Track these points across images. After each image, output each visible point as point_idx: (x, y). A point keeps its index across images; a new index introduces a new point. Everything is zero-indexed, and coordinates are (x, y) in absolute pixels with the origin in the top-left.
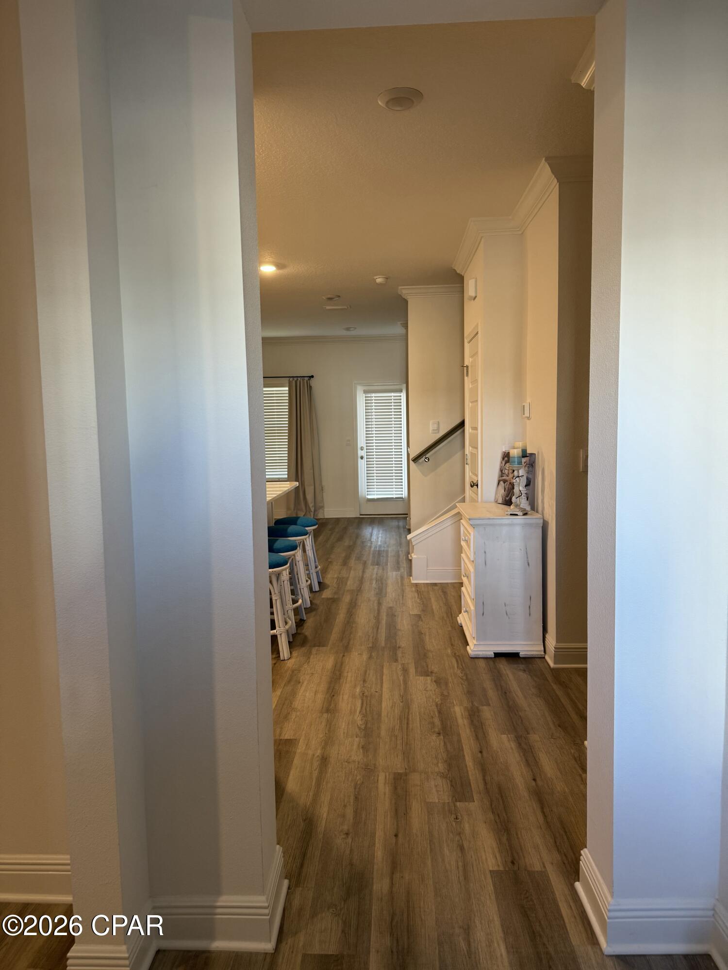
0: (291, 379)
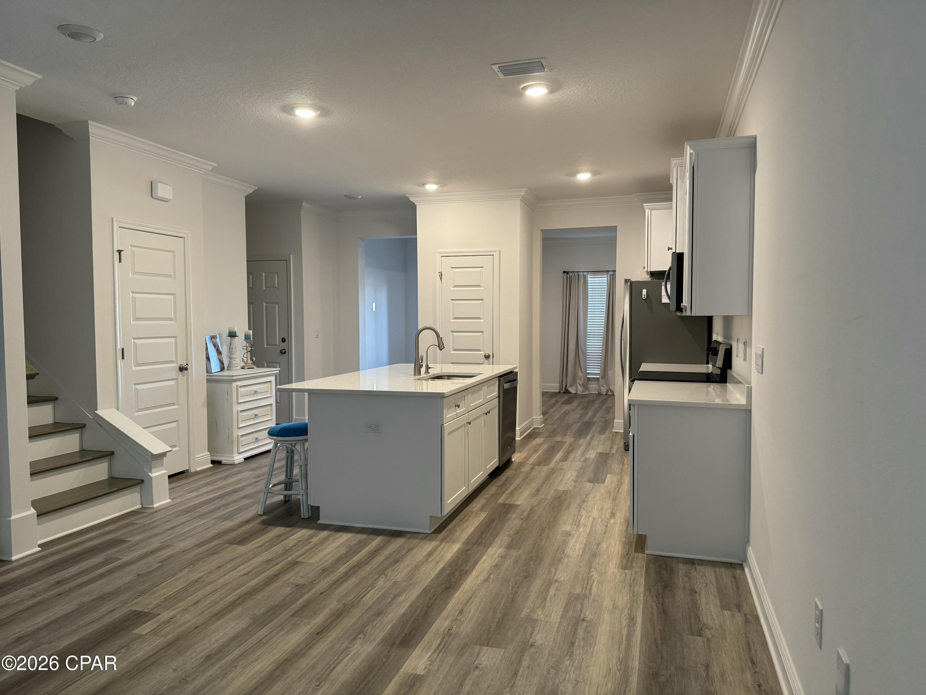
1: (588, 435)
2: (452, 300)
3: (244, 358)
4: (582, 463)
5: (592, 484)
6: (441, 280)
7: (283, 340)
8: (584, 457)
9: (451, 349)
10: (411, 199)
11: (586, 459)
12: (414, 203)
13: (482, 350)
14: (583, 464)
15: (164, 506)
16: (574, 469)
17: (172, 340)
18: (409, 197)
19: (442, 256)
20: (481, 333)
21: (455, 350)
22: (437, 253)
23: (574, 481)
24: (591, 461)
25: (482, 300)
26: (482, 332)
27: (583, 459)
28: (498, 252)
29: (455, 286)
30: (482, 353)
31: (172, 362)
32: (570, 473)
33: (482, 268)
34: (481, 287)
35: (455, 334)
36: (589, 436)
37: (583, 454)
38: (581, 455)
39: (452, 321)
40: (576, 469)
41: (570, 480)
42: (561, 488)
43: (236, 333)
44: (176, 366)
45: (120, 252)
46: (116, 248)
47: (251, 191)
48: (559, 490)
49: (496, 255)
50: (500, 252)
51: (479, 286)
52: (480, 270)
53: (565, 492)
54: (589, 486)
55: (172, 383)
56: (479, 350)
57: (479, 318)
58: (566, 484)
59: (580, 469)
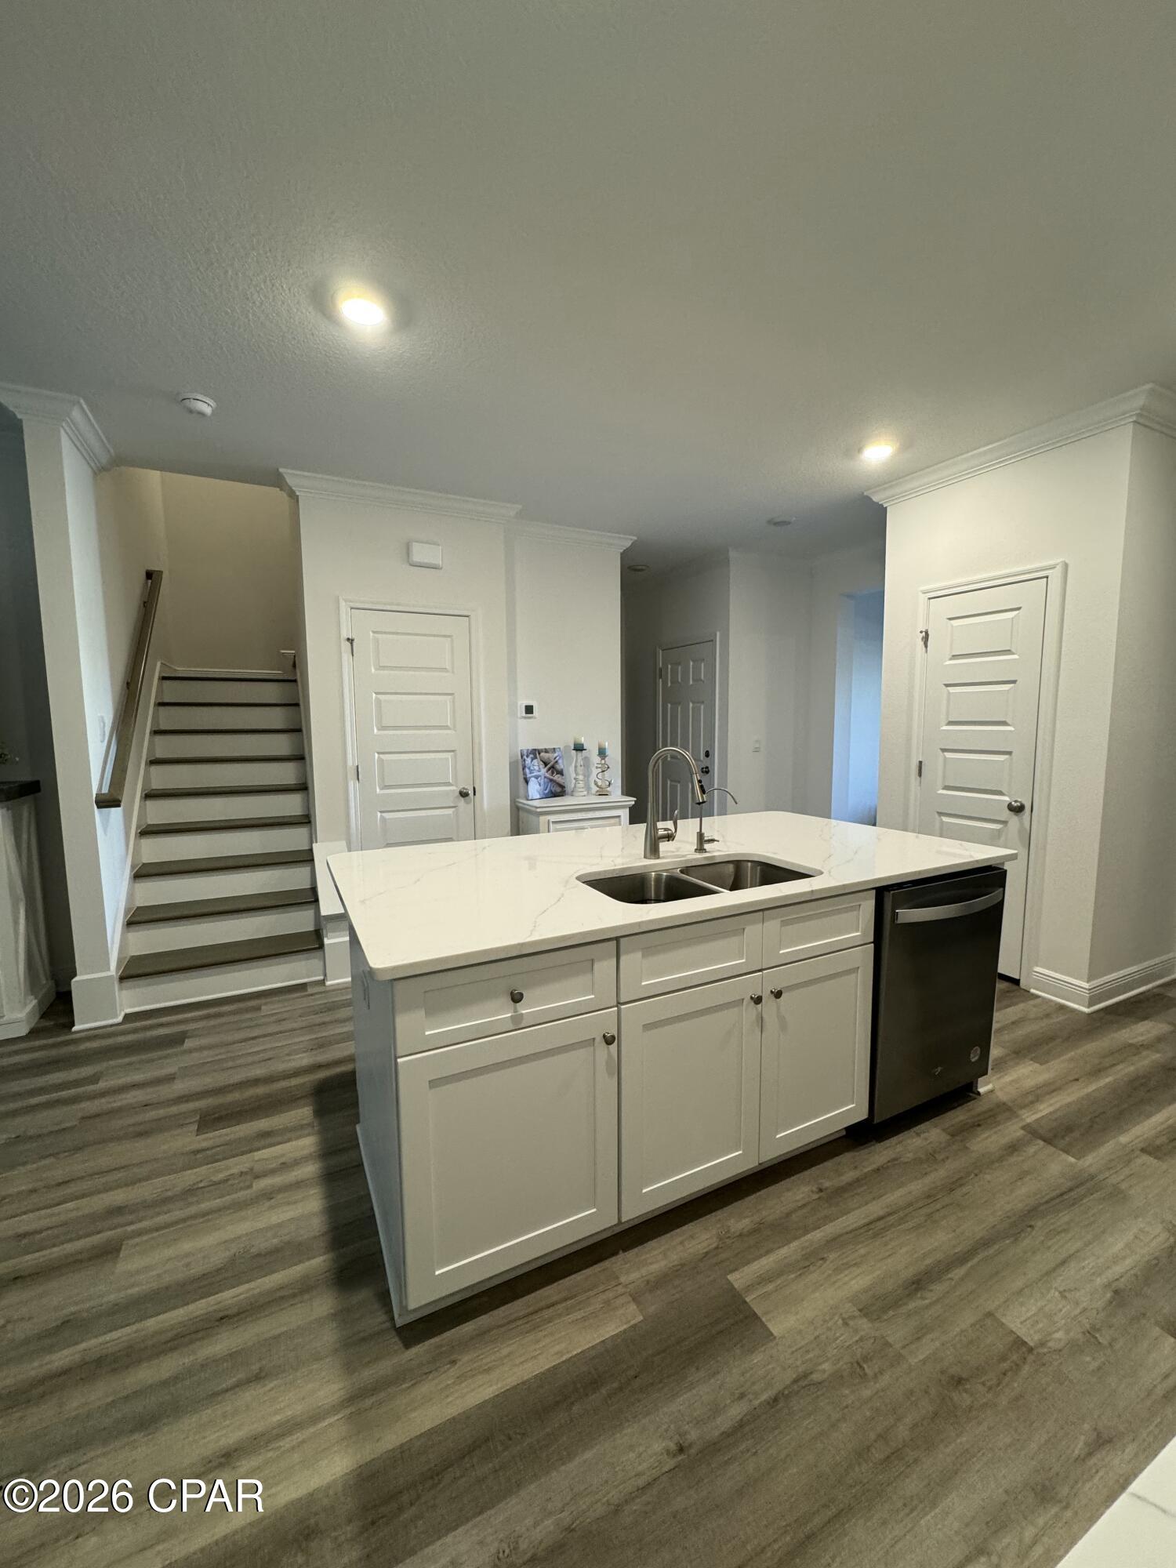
2: (947, 685)
3: (598, 780)
6: (926, 646)
7: (707, 754)
9: (939, 783)
10: (875, 499)
12: (882, 505)
13: (1006, 793)
15: (337, 987)
17: (449, 755)
18: (870, 495)
19: (930, 599)
20: (1007, 757)
21: (946, 788)
22: (920, 594)
25: (1014, 682)
26: (1009, 753)
28: (1059, 568)
29: (954, 657)
30: (1007, 799)
31: (448, 784)
33: (1017, 612)
34: (1013, 654)
35: (948, 755)
39: (945, 728)
42: (1022, 1318)
43: (583, 745)
44: (455, 789)
45: (351, 641)
46: (345, 634)
47: (628, 544)
48: (1000, 1328)
49: (1055, 576)
50: (1066, 566)
51: (1008, 652)
52: (1011, 617)
55: (450, 811)
56: (1001, 793)
57: (1004, 723)
58: (1057, 1299)
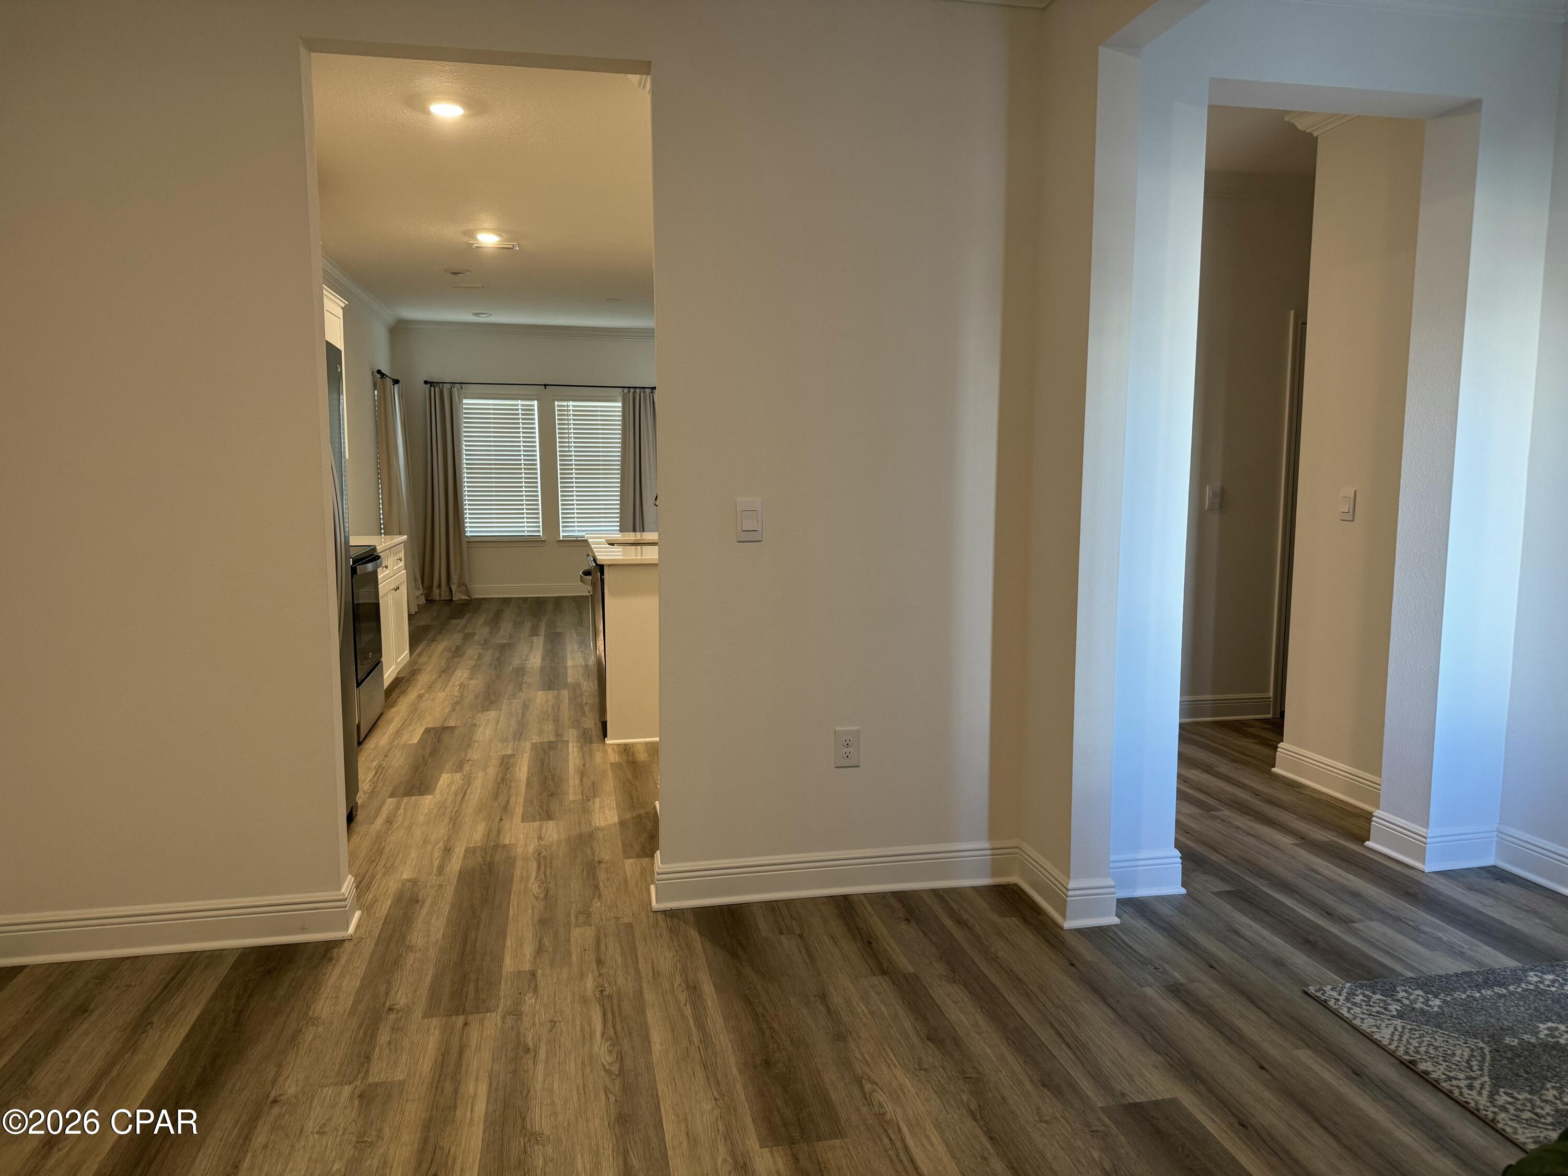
0: (626, 390)
1: (460, 872)
4: (467, 759)
5: (446, 725)
8: (465, 773)
11: (459, 768)
14: (466, 756)
16: (481, 743)
23: (476, 726)
24: (449, 765)
27: (467, 768)
32: (487, 735)
36: (455, 864)
37: (468, 781)
38: (473, 775)
40: (476, 745)
41: (483, 725)
42: (493, 714)
48: (495, 710)
53: (485, 709)
54: (451, 721)
58: (488, 720)
59: (469, 746)
